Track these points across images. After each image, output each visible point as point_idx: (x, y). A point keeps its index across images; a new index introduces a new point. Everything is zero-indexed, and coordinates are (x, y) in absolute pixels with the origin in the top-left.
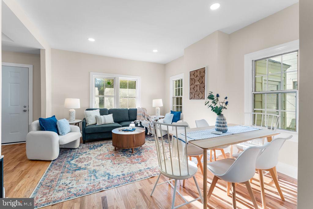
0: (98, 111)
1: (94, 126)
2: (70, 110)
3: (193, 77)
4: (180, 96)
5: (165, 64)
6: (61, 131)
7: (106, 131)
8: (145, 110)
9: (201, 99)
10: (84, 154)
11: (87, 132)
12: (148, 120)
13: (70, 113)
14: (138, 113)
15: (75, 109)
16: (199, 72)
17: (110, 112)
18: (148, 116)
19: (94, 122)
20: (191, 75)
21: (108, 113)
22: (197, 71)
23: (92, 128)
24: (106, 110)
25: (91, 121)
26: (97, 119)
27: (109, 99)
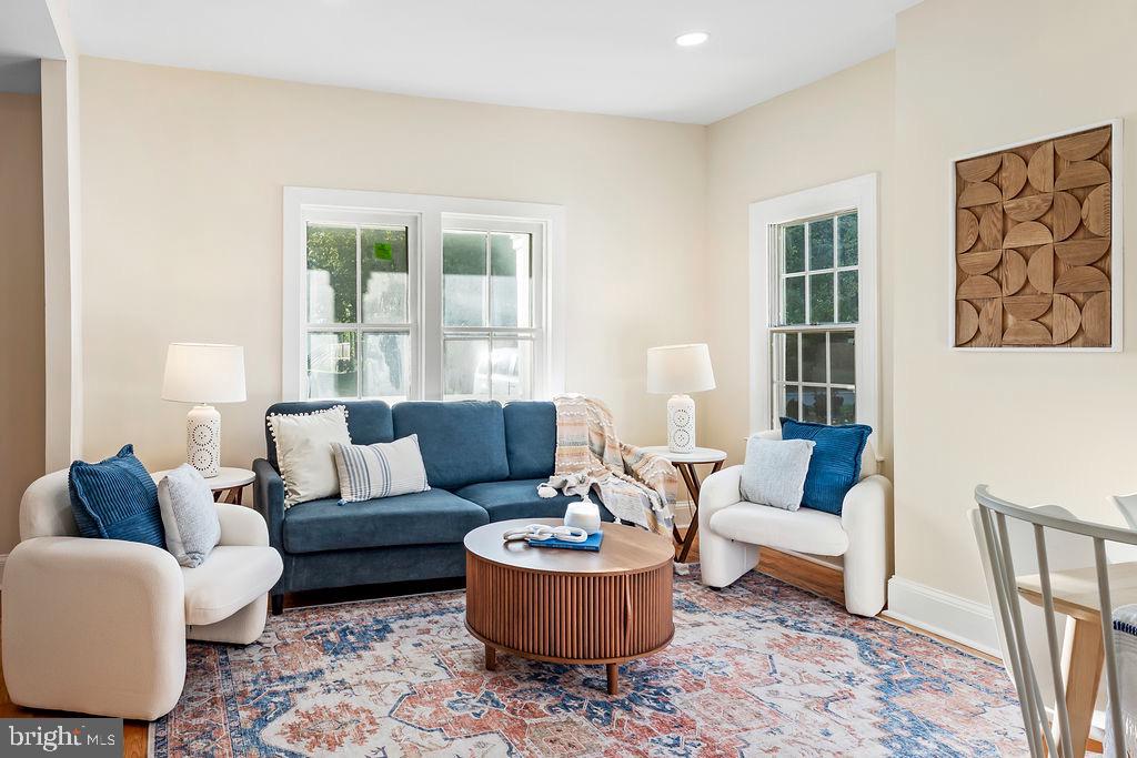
0: (340, 414)
1: (331, 511)
2: (190, 413)
3: (982, 195)
4: (837, 325)
5: (706, 127)
6: (184, 543)
7: (401, 539)
8: (602, 414)
9: (1069, 342)
10: (314, 686)
11: (296, 544)
12: (628, 471)
13: (194, 432)
14: (563, 433)
15: (218, 407)
16: (1043, 161)
17: (401, 422)
18: (627, 450)
19: (324, 486)
20: (961, 185)
21: (391, 432)
22: (1023, 154)
23: (319, 521)
24: (377, 409)
25: (308, 480)
26: (342, 468)
27: (384, 347)
